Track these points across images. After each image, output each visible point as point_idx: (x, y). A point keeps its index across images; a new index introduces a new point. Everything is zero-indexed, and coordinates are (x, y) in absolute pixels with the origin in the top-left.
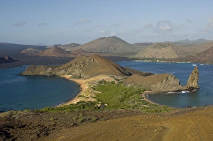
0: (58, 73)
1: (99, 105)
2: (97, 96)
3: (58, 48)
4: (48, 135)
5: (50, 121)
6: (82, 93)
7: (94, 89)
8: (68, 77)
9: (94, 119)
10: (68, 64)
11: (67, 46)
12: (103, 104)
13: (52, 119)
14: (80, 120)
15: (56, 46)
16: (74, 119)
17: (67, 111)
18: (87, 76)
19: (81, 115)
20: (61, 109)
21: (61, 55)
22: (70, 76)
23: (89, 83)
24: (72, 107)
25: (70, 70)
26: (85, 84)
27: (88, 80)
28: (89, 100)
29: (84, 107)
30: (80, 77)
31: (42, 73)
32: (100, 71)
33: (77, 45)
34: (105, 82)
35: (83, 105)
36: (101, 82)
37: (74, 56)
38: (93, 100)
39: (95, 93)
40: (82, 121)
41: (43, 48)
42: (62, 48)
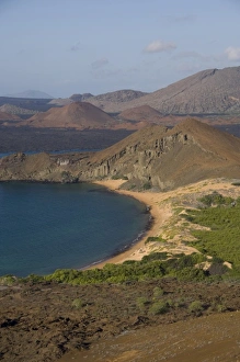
0: (85, 176)
1: (207, 266)
2: (200, 240)
3: (82, 104)
4: (87, 346)
5: (73, 308)
6: (157, 231)
7: (191, 219)
8: (114, 184)
9: (195, 304)
10: (115, 149)
11: (109, 97)
12: (218, 262)
13: (76, 303)
14: (157, 306)
15: (77, 99)
16: (139, 302)
17: (117, 282)
18: (169, 183)
19: (157, 291)
20: (102, 275)
21: (93, 125)
22: (121, 182)
23: (175, 202)
24: (131, 270)
25: (119, 165)
26: (163, 206)
27: (171, 194)
28: (176, 251)
29: (163, 271)
30: (148, 186)
31: (42, 175)
32: (206, 166)
33: (137, 94)
34: (221, 200)
35: (160, 265)
36: (208, 200)
37: (128, 126)
38: (189, 251)
39: (192, 232)
40: (162, 312)
41: (42, 105)
42: (95, 103)
